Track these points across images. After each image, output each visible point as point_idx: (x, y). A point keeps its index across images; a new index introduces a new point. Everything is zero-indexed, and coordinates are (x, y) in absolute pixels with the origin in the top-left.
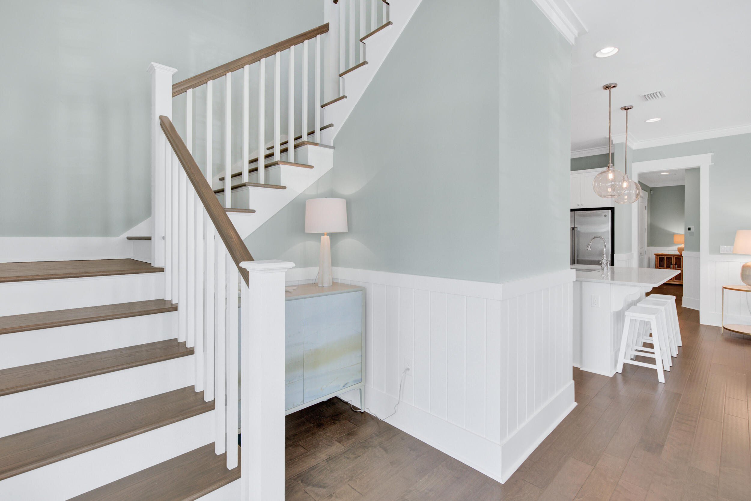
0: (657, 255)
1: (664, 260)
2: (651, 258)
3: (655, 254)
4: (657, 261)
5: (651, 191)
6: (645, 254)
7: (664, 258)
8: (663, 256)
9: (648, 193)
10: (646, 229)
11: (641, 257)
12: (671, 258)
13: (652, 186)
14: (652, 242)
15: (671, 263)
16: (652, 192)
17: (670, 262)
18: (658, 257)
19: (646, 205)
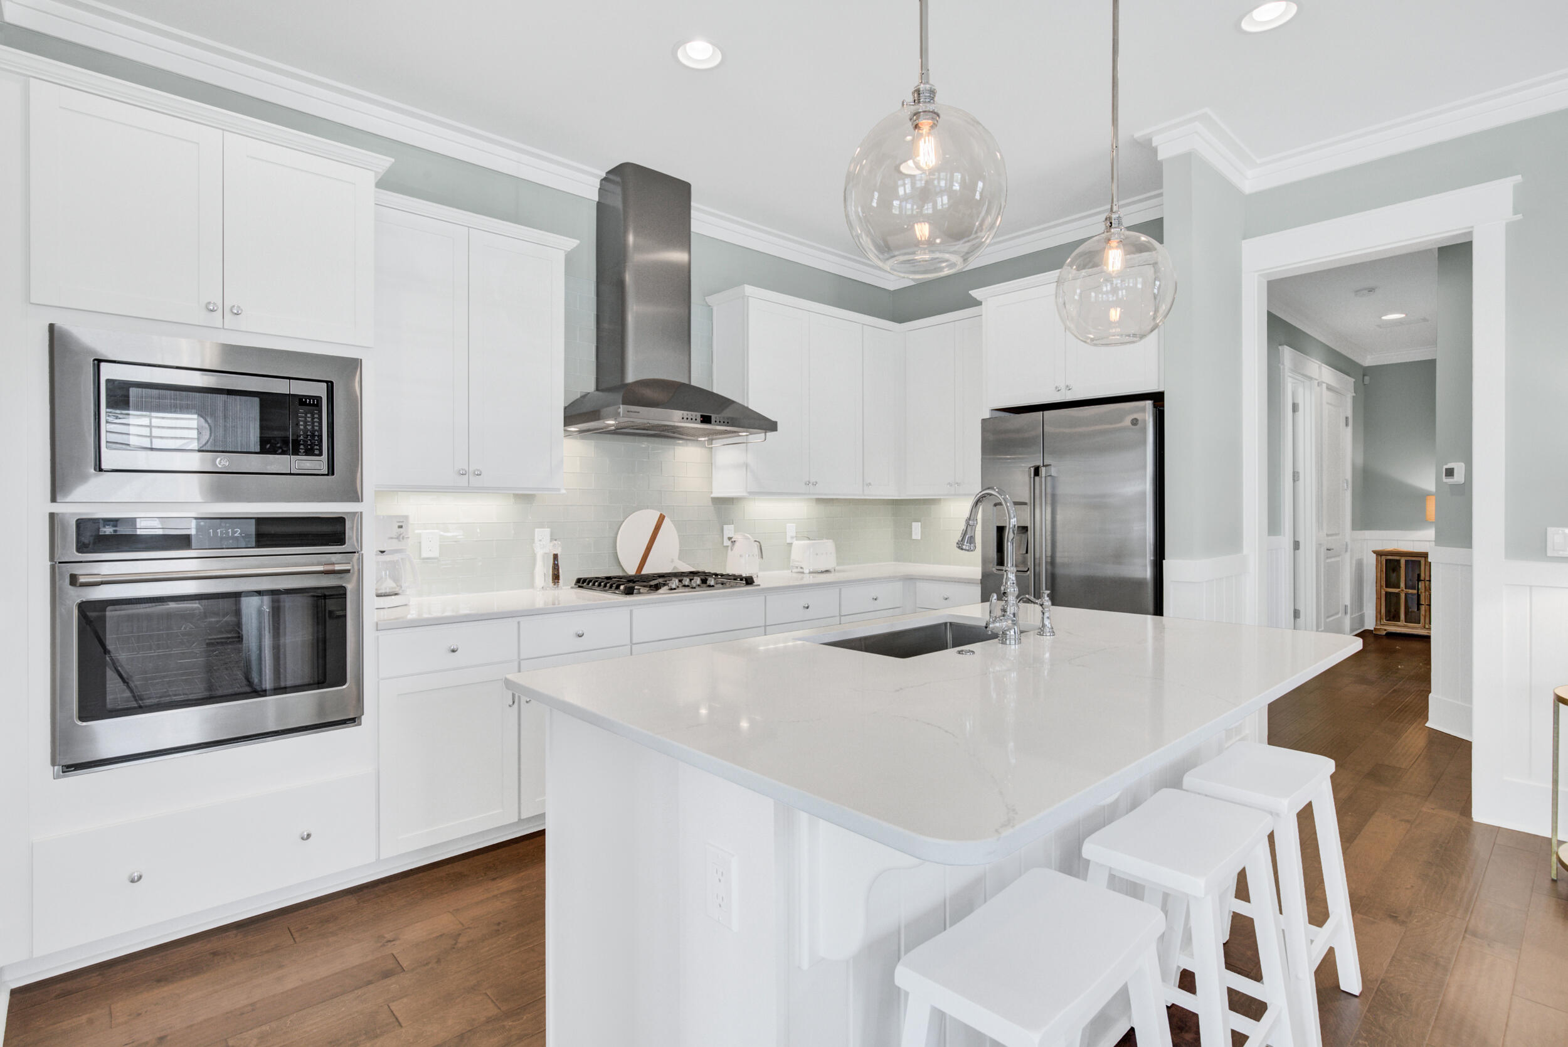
0: (1379, 554)
1: (1400, 567)
2: (1365, 562)
3: (1374, 552)
4: (1381, 571)
5: (1364, 375)
6: (1346, 551)
7: (1399, 561)
8: (1397, 558)
9: (1353, 380)
10: (1347, 483)
11: (1329, 560)
12: (1420, 562)
13: (1368, 361)
14: (1364, 519)
15: (1419, 575)
16: (1367, 378)
17: (1417, 572)
18: (1383, 557)
19: (1349, 414)
